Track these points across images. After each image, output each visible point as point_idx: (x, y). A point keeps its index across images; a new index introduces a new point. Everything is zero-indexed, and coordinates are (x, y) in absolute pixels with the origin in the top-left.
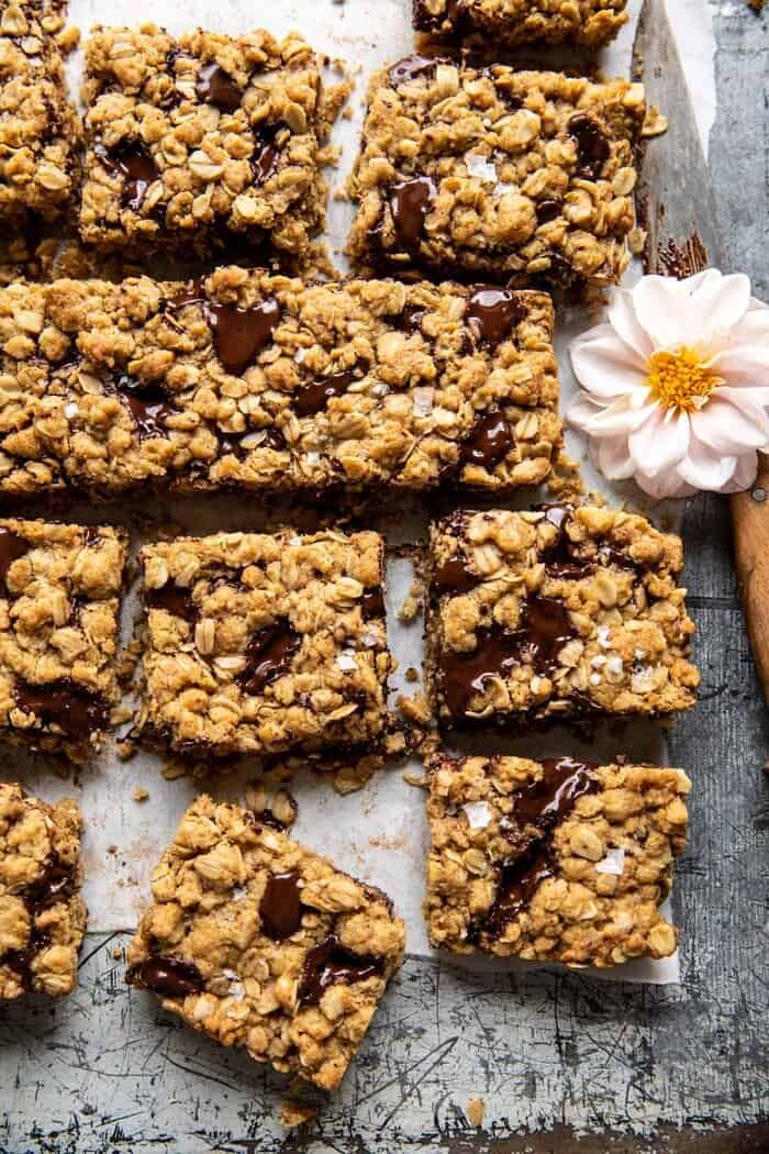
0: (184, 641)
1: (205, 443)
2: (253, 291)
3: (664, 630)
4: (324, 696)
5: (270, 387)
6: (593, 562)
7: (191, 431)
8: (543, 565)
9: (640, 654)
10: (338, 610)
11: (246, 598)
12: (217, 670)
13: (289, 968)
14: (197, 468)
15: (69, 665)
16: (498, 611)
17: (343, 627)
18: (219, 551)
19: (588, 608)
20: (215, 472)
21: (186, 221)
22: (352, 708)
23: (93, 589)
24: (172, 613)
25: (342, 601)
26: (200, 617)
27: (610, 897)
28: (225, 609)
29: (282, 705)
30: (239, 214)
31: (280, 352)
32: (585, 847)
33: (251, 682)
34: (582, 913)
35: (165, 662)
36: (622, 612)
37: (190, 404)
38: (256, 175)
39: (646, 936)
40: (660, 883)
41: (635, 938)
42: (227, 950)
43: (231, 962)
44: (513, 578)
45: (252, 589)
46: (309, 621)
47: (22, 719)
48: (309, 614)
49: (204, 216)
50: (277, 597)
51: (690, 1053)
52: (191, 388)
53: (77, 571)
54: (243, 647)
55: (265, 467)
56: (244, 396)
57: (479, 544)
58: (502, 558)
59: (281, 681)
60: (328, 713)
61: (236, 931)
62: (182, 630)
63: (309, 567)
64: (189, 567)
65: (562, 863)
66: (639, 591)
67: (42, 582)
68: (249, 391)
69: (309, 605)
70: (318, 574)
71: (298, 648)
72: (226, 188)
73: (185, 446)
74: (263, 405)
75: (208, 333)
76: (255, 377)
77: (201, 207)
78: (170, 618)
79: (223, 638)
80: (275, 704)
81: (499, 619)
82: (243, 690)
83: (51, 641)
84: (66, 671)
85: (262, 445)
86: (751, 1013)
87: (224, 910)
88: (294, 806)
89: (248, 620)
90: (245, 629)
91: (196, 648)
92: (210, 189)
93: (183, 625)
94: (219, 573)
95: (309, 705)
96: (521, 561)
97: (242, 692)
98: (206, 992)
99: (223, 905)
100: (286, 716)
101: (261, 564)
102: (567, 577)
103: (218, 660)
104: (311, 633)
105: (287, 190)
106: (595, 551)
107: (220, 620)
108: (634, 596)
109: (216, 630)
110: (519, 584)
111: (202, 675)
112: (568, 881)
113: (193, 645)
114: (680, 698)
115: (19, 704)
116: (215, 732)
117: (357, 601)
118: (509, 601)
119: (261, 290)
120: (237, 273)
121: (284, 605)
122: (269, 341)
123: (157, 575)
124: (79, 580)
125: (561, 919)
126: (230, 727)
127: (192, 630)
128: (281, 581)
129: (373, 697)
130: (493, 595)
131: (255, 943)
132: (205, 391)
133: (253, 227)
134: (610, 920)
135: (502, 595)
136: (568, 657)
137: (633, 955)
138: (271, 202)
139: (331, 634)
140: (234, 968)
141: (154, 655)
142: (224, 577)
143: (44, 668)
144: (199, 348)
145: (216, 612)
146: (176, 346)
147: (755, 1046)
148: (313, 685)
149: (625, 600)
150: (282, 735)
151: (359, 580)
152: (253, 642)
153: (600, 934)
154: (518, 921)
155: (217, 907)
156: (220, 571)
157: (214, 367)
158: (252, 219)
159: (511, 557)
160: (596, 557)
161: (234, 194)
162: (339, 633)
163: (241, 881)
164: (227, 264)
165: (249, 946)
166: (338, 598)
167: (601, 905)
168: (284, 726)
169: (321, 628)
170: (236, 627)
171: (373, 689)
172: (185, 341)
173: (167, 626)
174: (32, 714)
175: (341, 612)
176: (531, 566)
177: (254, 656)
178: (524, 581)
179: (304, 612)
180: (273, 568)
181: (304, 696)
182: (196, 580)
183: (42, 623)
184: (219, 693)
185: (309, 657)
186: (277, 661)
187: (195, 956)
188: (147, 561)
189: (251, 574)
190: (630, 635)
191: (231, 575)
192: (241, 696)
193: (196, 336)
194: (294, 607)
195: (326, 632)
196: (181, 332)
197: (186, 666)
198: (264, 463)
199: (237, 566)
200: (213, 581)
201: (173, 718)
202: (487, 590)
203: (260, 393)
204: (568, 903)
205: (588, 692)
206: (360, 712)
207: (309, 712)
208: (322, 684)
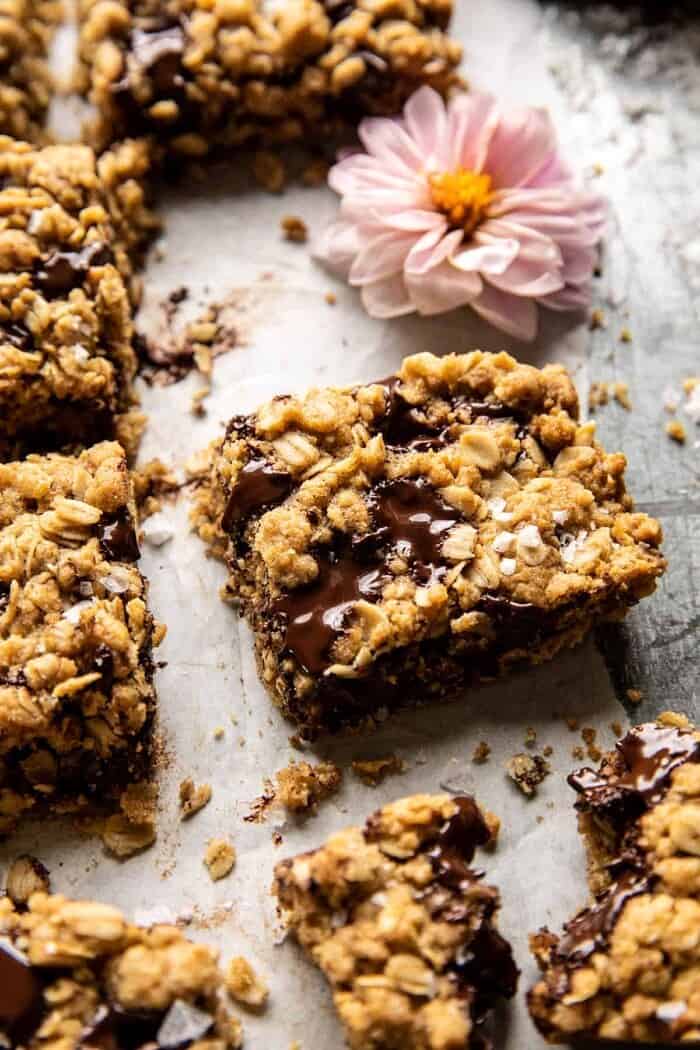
3: (582, 481)
4: (46, 663)
6: (449, 424)
8: (379, 439)
9: (560, 516)
10: (61, 543)
16: (333, 511)
17: (71, 564)
19: (463, 479)
22: (91, 677)
25: (68, 529)
36: (514, 474)
44: (340, 467)
57: (278, 434)
58: (318, 445)
60: (51, 688)
66: (529, 442)
96: (347, 443)
102: (421, 449)
106: (447, 408)
108: (523, 449)
110: (354, 472)
114: (639, 558)
117: (94, 530)
129: (123, 655)
130: (321, 494)
135: (334, 490)
136: (458, 548)
139: (53, 577)
149: (512, 455)
151: (93, 503)
159: (331, 439)
160: (452, 416)
162: (66, 573)
166: (61, 524)
169: (37, 570)
175: (65, 547)
176: (364, 445)
178: (359, 465)
185: (20, 614)
190: (536, 496)
195: (44, 575)
202: (310, 489)
205: (503, 589)
207: (22, 692)
208: (42, 648)
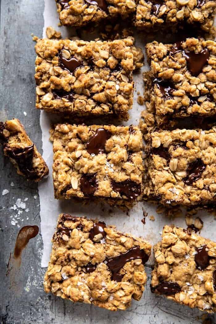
0: (165, 166)
1: (186, 100)
2: (200, 46)
5: (208, 80)
7: (182, 97)
11: (187, 152)
12: (176, 176)
13: (209, 278)
14: (183, 109)
15: (129, 175)
18: (179, 136)
20: (190, 110)
21: (174, 19)
23: (135, 148)
24: (161, 156)
26: (171, 158)
28: (181, 155)
29: (199, 189)
30: (193, 17)
31: (211, 68)
35: (159, 173)
37: (180, 87)
38: (198, 4)
42: (187, 276)
43: (188, 279)
45: (190, 149)
46: (209, 160)
47: (116, 194)
48: (209, 158)
49: (181, 18)
50: (198, 152)
52: (181, 81)
53: (130, 142)
54: (186, 169)
55: (208, 108)
56: (199, 84)
59: (199, 181)
61: (189, 269)
62: (164, 162)
63: (208, 142)
64: (169, 141)
67: (117, 146)
68: (201, 82)
69: (209, 155)
70: (211, 144)
71: (204, 169)
72: (189, 9)
73: (180, 102)
74: (206, 87)
75: (185, 62)
76: (203, 77)
77: (180, 14)
78: (160, 158)
79: (180, 166)
80: (196, 189)
82: (185, 183)
83: (123, 167)
84: (128, 177)
85: (206, 100)
87: (183, 263)
88: (202, 223)
89: (188, 159)
90: (187, 162)
91: (169, 169)
92: (183, 8)
93: (165, 161)
94: (177, 143)
95: (209, 189)
97: (185, 184)
98: (181, 291)
99: (182, 261)
100: (201, 193)
101: (193, 140)
103: (177, 173)
104: (210, 165)
105: (209, 9)
107: (179, 159)
109: (178, 162)
111: (172, 178)
113: (168, 167)
115: (113, 189)
116: (177, 198)
119: (202, 46)
120: (195, 40)
121: (200, 155)
122: (207, 64)
123: (157, 143)
124: (131, 145)
126: (182, 196)
127: (168, 162)
128: (199, 146)
131: (195, 272)
132: (185, 82)
133: (197, 23)
138: (203, 14)
140: (190, 282)
141: (155, 171)
142: (179, 145)
143: (121, 177)
144: (182, 67)
145: (178, 156)
146: (175, 67)
148: (210, 182)
150: (199, 199)
152: (189, 167)
156: (179, 143)
157: (188, 74)
158: (197, 19)
161: (191, 10)
164: (191, 37)
165: (194, 274)
168: (200, 196)
170: (184, 162)
172: (178, 65)
173: (160, 161)
174: (118, 192)
177: (189, 172)
179: (207, 157)
180: (197, 142)
181: (207, 186)
182: (170, 145)
183: (120, 161)
184: (177, 184)
186: (197, 174)
188: (152, 138)
189: (189, 144)
191: (181, 144)
192: (184, 185)
193: (181, 63)
194: (203, 155)
196: (176, 62)
197: (166, 175)
198: (208, 107)
199: (185, 141)
200: (175, 146)
201: (163, 193)
203: (204, 82)
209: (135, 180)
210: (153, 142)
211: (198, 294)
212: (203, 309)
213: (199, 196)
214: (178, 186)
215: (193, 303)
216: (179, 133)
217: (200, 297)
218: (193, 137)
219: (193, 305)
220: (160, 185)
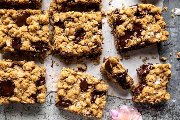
0: (62, 33)
4: (90, 44)
6: (144, 15)
8: (135, 16)
10: (93, 27)
11: (75, 24)
12: (69, 38)
13: (88, 97)
15: (41, 38)
17: (94, 30)
18: (70, 15)
19: (145, 24)
20: (76, 0)
22: (96, 46)
23: (44, 22)
24: (60, 27)
25: (94, 25)
26: (65, 28)
27: (157, 89)
28: (71, 26)
29: (82, 45)
32: (152, 80)
33: (76, 41)
34: (152, 92)
35: (59, 37)
36: (152, 23)
39: (164, 96)
40: (166, 86)
41: (163, 97)
42: (75, 95)
44: (130, 20)
45: (76, 22)
46: (88, 29)
47: (33, 49)
48: (88, 28)
50: (81, 24)
51: (164, 114)
53: (41, 19)
54: (74, 34)
57: (122, 14)
58: (127, 16)
59: (82, 41)
60: (91, 47)
61: (76, 92)
63: (87, 18)
64: (64, 18)
65: (148, 83)
67: (33, 21)
69: (87, 26)
70: (89, 20)
71: (85, 34)
78: (59, 28)
79: (70, 32)
80: (81, 45)
81: (129, 28)
82: (74, 42)
83: (37, 33)
84: (40, 39)
86: (176, 106)
87: (73, 88)
88: (86, 66)
89: (75, 28)
90: (75, 30)
91: (65, 34)
93: (62, 30)
95: (87, 45)
96: (131, 16)
97: (74, 43)
98: (72, 104)
99: (72, 87)
100: (83, 48)
101: (78, 17)
102: (140, 18)
103: (69, 37)
104: (88, 31)
106: (144, 12)
107: (70, 28)
108: (153, 20)
109: (69, 30)
110: (131, 21)
111: (66, 39)
112: (149, 87)
113: (64, 34)
115: (32, 46)
117: (97, 25)
118: (130, 24)
121: (82, 26)
123: (57, 19)
124: (41, 20)
125: (148, 94)
126: (72, 49)
127: (64, 30)
128: (82, 21)
129: (100, 44)
130: (127, 24)
131: (80, 93)
134: (157, 94)
135: (128, 23)
136: (143, 34)
137: (162, 100)
139: (92, 31)
140: (77, 99)
141: (56, 35)
142: (70, 20)
143: (36, 39)
145: (69, 27)
147: (176, 112)
148: (88, 41)
151: (97, 21)
152: (76, 33)
153: (156, 96)
154: (140, 95)
155: (71, 88)
159: (129, 16)
160: (145, 14)
162: (94, 31)
163: (75, 82)
166: (93, 24)
167: (156, 91)
169: (90, 30)
170: (73, 30)
171: (100, 42)
173: (59, 30)
174: (34, 48)
175: (94, 27)
176: (133, 17)
177: (77, 36)
178: (132, 20)
179: (86, 27)
180: (80, 18)
181: (86, 44)
182: (65, 20)
183: (35, 29)
184: (69, 43)
185: (87, 36)
186: (81, 37)
187: (69, 98)
188: (55, 17)
189: (76, 19)
191: (72, 20)
192: (74, 44)
194: (84, 26)
195: (91, 31)
197: (63, 37)
199: (73, 18)
200: (68, 21)
201: (61, 47)
204: (150, 90)
206: (97, 47)
207: (87, 47)
208: (90, 41)
209: (44, 40)
210: (55, 19)
211: (82, 106)
212: (85, 114)
213: (82, 50)
214: (70, 44)
215: (79, 111)
216: (70, 14)
217: (83, 108)
218: (78, 16)
219: (79, 112)
220: (59, 43)
